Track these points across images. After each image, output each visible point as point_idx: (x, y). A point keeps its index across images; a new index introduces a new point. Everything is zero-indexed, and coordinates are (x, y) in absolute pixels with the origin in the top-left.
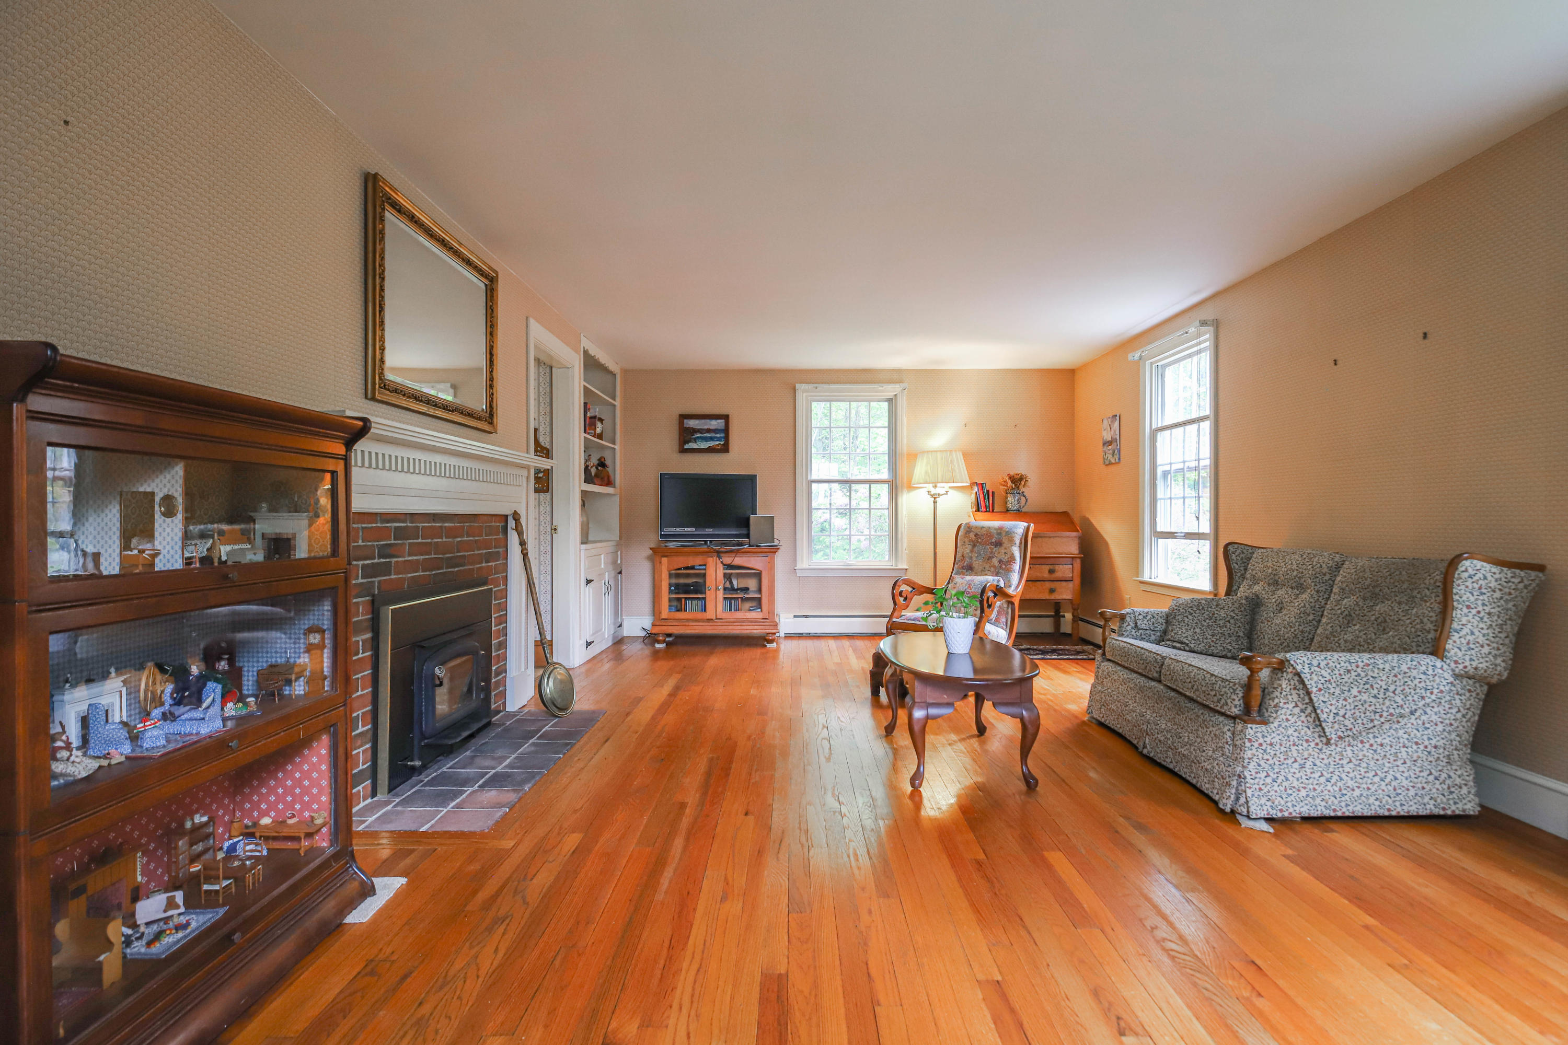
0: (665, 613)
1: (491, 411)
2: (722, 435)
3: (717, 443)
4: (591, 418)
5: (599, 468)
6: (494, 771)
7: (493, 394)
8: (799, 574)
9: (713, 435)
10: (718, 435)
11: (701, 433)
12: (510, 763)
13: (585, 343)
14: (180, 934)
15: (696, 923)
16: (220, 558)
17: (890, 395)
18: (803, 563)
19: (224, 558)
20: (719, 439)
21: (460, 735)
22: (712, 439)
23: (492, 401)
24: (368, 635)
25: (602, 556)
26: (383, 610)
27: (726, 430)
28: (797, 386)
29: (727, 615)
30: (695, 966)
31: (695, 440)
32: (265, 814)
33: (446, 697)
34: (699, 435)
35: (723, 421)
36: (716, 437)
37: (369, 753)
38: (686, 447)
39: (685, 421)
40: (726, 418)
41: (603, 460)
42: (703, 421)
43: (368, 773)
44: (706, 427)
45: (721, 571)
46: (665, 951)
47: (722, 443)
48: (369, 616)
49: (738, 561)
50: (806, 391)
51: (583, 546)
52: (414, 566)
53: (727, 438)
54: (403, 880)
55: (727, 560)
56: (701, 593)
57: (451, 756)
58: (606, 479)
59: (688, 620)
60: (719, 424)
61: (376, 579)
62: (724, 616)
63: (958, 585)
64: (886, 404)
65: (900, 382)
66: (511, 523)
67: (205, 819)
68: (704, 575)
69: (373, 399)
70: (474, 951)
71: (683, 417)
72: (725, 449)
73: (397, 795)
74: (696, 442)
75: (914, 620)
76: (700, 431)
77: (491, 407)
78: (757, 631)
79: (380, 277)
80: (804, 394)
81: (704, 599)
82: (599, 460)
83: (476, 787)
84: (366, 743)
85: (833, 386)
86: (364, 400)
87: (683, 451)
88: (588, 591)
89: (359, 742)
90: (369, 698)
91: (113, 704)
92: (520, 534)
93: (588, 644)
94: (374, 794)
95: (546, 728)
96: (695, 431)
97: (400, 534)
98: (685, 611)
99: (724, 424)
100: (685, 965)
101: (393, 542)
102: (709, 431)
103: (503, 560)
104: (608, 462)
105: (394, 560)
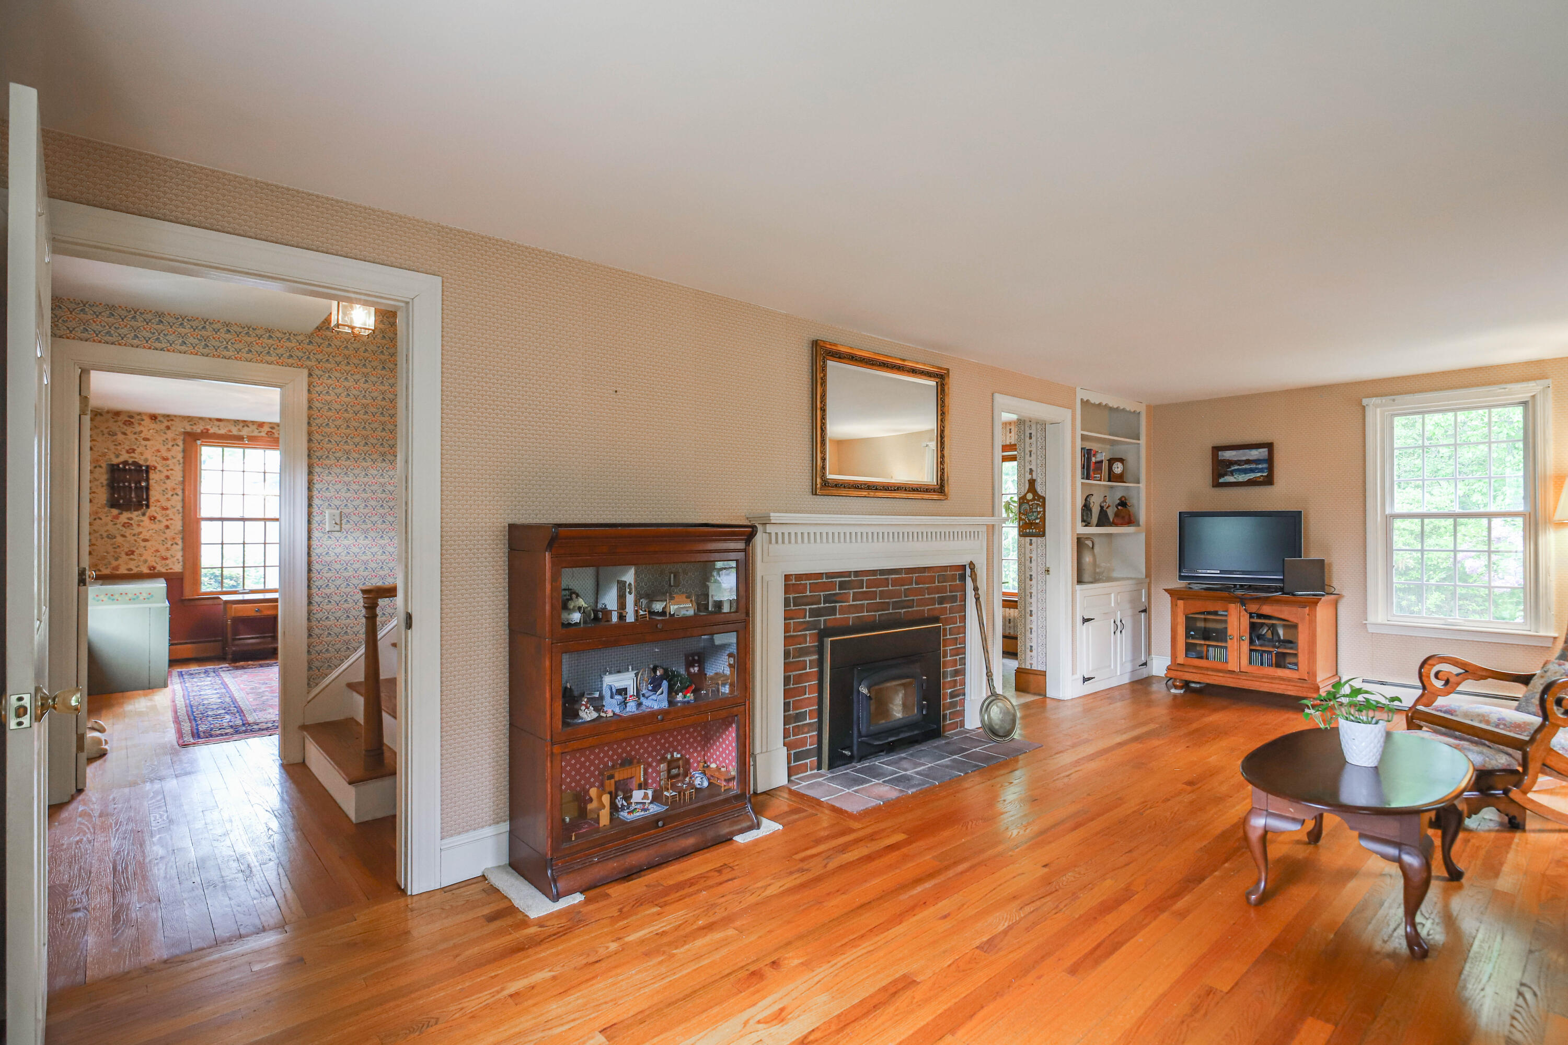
0: (1181, 659)
1: (941, 483)
2: (1265, 466)
3: (1259, 474)
4: (1096, 463)
5: (1119, 507)
6: (904, 773)
7: (943, 469)
8: (1371, 629)
9: (1253, 466)
10: (1260, 466)
11: (1239, 465)
12: (924, 770)
13: (1081, 395)
14: (643, 813)
15: (904, 924)
16: (670, 613)
17: (1526, 396)
18: (1378, 616)
19: (672, 613)
20: (1261, 470)
21: (887, 739)
22: (1252, 471)
23: (943, 474)
24: (815, 657)
25: (1113, 595)
26: (825, 639)
27: (1270, 460)
28: (1365, 402)
29: (1253, 669)
30: (872, 948)
31: (1232, 473)
32: (715, 762)
33: (900, 708)
34: (1236, 467)
35: (1266, 450)
36: (1257, 469)
37: (816, 739)
38: (1221, 480)
39: (1220, 453)
40: (1270, 446)
41: (1123, 499)
42: (1241, 451)
43: (815, 752)
44: (1244, 458)
45: (1245, 621)
46: (867, 929)
47: (1265, 474)
48: (816, 644)
49: (1267, 610)
50: (1376, 406)
51: (1078, 587)
52: (860, 608)
53: (1271, 469)
54: (781, 827)
55: (1253, 608)
56: (1221, 641)
57: (891, 754)
58: (1127, 517)
59: (1207, 669)
60: (1262, 453)
61: (822, 619)
62: (1250, 669)
63: (1549, 674)
64: (1519, 410)
65: (1543, 377)
66: (968, 571)
67: (679, 756)
68: (1226, 622)
69: (816, 494)
70: (772, 881)
71: (1216, 449)
72: (1269, 481)
73: (831, 772)
74: (1233, 475)
75: (1445, 712)
76: (1238, 463)
77: (942, 480)
78: (1291, 691)
79: (821, 410)
80: (1378, 410)
81: (1226, 648)
82: (1120, 499)
83: (881, 781)
84: (813, 731)
85: (1418, 396)
86: (811, 496)
87: (1217, 485)
88: (1084, 631)
89: (806, 730)
90: (816, 700)
91: (630, 685)
92: (974, 580)
93: (1085, 680)
94: (819, 768)
95: (977, 749)
96: (1231, 463)
97: (842, 585)
98: (1207, 658)
99: (1267, 453)
100: (864, 945)
101: (838, 591)
102: (1248, 462)
103: (961, 601)
104: (1132, 501)
105: (838, 605)
